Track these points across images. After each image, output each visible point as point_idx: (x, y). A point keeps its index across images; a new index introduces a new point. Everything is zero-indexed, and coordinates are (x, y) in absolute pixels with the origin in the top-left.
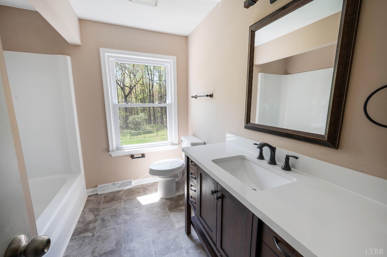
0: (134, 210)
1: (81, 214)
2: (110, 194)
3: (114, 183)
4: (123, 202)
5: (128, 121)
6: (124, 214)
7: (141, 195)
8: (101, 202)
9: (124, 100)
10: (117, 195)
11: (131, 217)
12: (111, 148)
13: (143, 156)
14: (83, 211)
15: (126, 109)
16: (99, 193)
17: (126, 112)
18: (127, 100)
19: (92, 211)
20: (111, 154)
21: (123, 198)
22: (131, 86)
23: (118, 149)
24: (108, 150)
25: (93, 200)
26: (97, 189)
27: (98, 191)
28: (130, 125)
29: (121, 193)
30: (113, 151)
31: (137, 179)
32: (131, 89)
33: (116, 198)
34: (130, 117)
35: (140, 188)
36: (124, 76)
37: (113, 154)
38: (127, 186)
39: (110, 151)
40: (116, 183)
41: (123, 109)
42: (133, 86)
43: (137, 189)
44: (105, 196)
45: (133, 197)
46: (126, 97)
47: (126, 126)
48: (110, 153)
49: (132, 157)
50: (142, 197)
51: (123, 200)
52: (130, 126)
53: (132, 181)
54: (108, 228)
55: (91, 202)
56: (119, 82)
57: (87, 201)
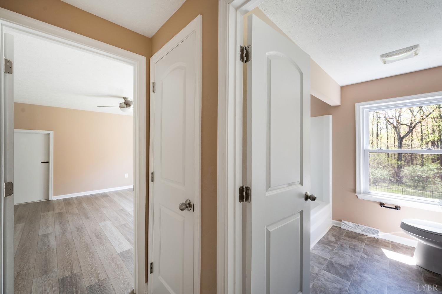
0: (374, 255)
1: (326, 234)
2: (352, 232)
3: (359, 225)
4: (364, 244)
5: (402, 174)
6: (362, 252)
7: (389, 250)
8: (343, 235)
9: (397, 143)
10: (359, 236)
11: (369, 258)
12: (357, 190)
13: (397, 208)
14: (327, 233)
15: (400, 155)
16: (342, 227)
17: (398, 160)
18: (403, 143)
19: (334, 236)
20: (357, 196)
21: (366, 241)
22: (411, 124)
23: (365, 193)
24: (355, 191)
25: (336, 230)
26: (341, 223)
27: (342, 225)
28: (404, 180)
29: (364, 237)
30: (360, 193)
31: (386, 233)
32: (412, 128)
33: (358, 238)
34: (405, 168)
35: (389, 243)
36: (400, 112)
37: (360, 196)
38: (373, 234)
39: (357, 192)
40: (360, 225)
41: (395, 155)
42: (415, 123)
43: (385, 242)
44: (347, 232)
45: (378, 246)
46: (401, 139)
47: (397, 181)
48: (356, 194)
49: (382, 205)
50: (389, 251)
51: (365, 243)
52: (406, 182)
53: (380, 232)
54: (345, 253)
55: (334, 230)
56: (391, 121)
57: (331, 228)
